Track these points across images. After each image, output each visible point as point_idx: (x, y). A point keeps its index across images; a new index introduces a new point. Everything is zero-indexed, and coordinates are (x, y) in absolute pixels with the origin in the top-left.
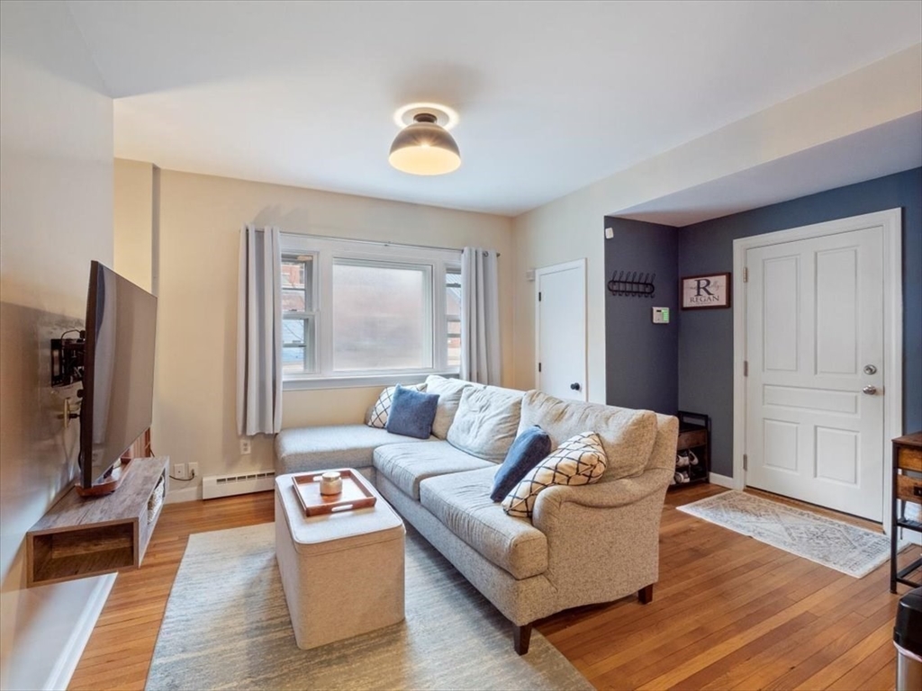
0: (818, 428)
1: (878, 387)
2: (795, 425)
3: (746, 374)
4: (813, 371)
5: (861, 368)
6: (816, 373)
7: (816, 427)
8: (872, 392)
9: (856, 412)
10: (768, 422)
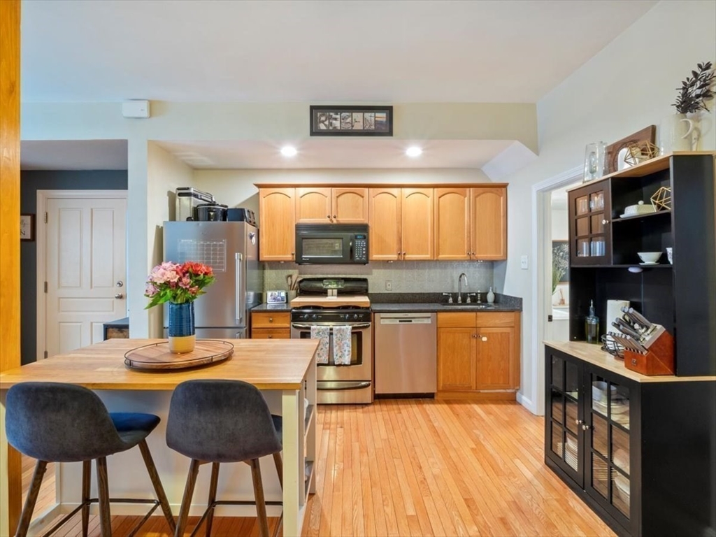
0: (94, 324)
1: (124, 294)
2: (79, 324)
3: (46, 291)
4: (89, 287)
5: (116, 282)
6: (91, 287)
7: (92, 323)
8: (121, 297)
9: (113, 310)
10: (63, 324)
